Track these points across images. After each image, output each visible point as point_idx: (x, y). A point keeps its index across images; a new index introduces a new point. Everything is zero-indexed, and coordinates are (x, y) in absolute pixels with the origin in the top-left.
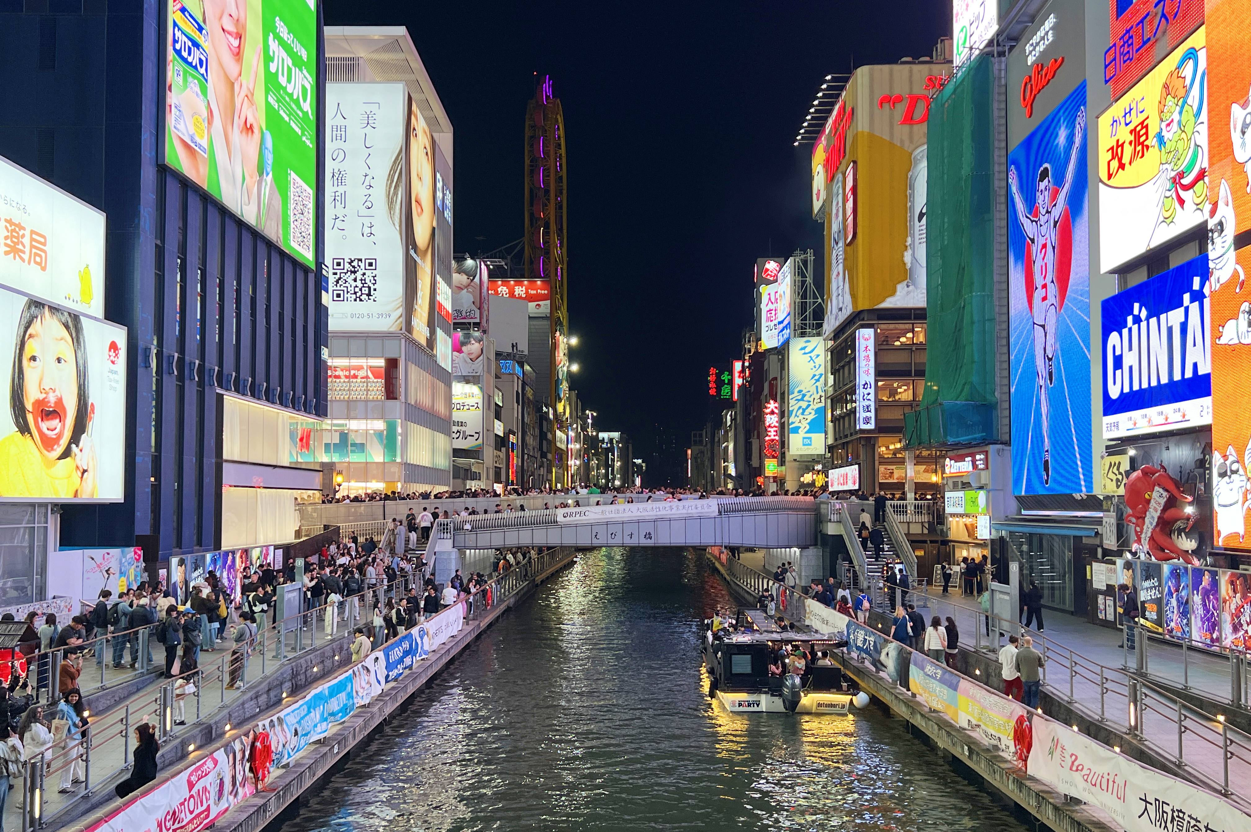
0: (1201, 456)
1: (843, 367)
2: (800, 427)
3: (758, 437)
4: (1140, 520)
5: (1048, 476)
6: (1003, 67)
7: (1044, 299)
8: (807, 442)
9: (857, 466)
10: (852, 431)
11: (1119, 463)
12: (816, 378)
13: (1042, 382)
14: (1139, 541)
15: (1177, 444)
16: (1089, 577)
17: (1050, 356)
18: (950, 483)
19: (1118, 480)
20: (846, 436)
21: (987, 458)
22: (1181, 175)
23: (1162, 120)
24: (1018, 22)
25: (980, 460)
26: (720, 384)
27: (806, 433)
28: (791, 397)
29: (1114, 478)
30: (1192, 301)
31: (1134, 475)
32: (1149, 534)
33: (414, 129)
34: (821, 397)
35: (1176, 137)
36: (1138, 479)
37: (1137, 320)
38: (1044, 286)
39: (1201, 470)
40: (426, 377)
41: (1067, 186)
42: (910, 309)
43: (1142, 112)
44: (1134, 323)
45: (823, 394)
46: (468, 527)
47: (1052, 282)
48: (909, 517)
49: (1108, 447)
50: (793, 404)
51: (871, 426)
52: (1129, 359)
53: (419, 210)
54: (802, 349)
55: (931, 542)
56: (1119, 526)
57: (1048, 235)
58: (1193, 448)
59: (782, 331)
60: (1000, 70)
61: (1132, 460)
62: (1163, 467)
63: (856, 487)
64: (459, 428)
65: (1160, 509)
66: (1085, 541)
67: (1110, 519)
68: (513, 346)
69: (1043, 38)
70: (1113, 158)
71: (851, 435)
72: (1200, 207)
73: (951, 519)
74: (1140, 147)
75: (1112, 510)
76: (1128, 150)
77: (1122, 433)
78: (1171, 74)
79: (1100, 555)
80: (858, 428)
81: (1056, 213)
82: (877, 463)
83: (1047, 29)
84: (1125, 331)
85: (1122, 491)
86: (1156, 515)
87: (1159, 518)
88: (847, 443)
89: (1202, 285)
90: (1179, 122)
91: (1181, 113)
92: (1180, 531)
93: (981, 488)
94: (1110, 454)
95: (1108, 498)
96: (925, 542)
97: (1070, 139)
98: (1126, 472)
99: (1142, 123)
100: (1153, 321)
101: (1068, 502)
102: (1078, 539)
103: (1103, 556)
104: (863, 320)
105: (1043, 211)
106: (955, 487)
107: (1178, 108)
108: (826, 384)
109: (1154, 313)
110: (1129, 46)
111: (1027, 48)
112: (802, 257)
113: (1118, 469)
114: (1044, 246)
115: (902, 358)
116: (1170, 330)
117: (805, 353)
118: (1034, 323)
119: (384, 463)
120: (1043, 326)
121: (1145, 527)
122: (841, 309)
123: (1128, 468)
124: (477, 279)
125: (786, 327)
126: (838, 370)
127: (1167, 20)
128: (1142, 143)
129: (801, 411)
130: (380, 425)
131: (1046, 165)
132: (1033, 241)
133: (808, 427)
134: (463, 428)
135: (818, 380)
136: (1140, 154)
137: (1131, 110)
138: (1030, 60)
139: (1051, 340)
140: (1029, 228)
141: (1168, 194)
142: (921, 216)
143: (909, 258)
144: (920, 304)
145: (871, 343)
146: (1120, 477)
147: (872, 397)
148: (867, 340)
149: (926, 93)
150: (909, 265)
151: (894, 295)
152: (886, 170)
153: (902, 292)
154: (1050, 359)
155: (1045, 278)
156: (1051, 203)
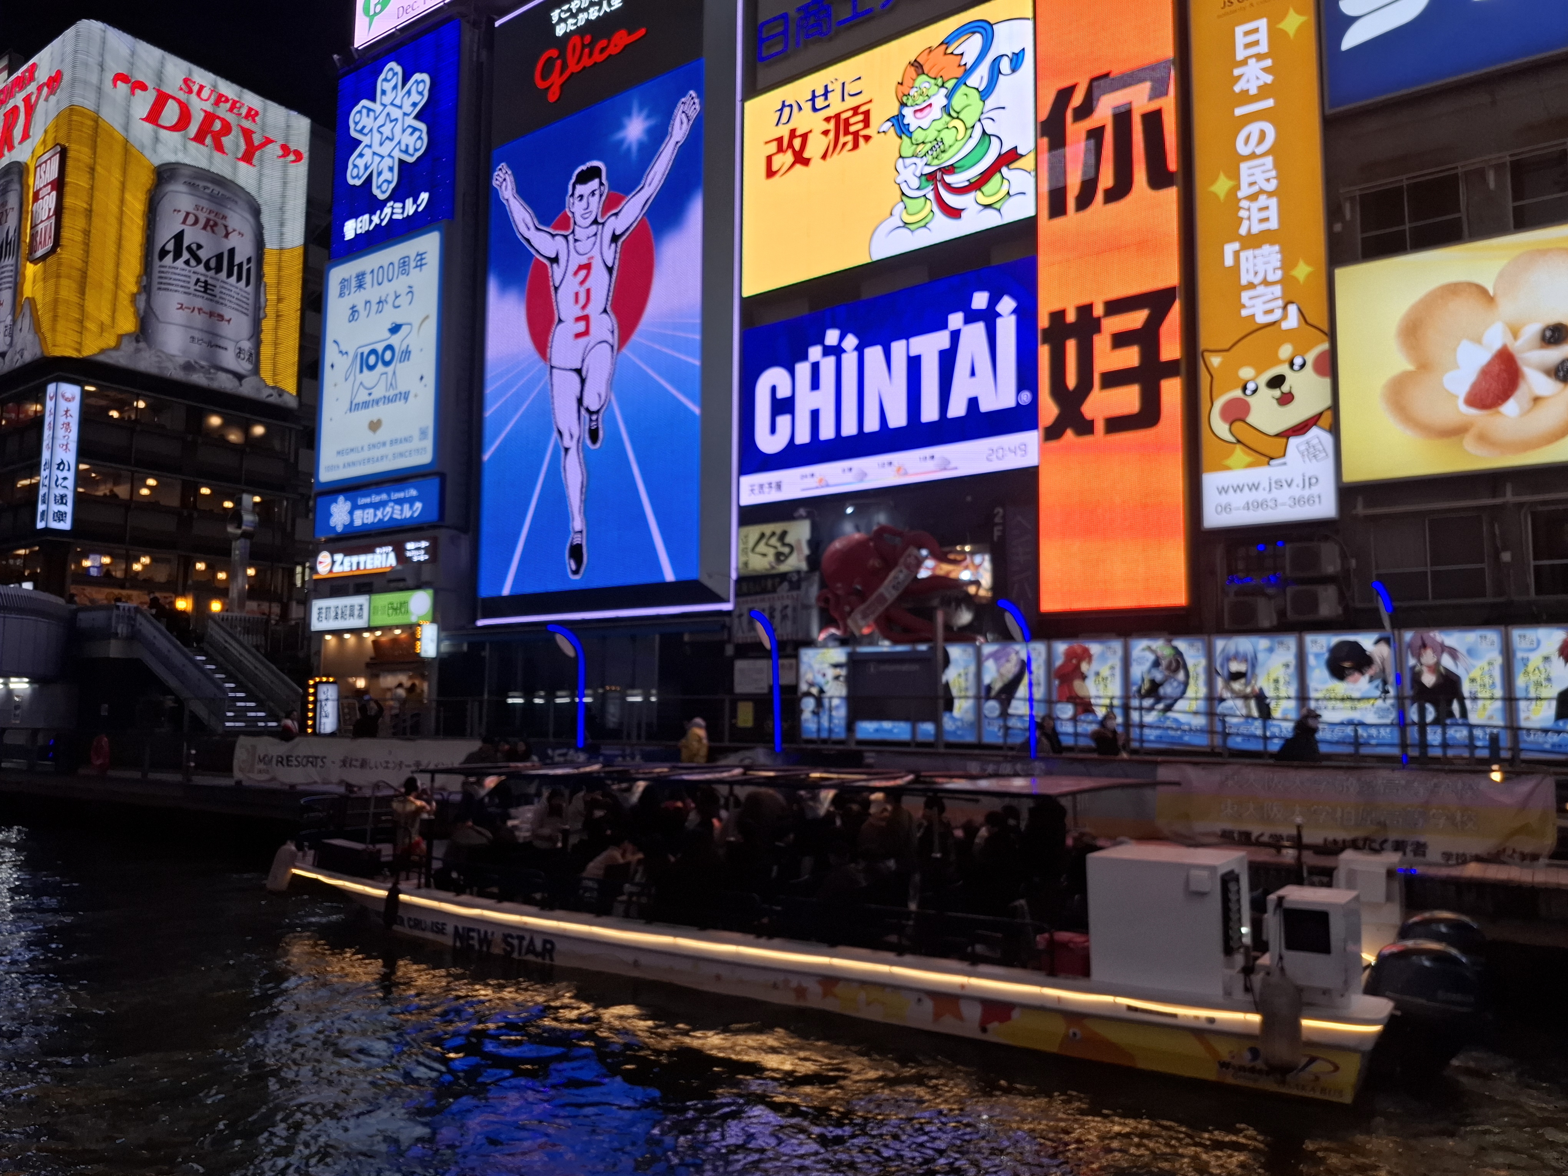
5: (579, 563)
7: (578, 336)
11: (787, 531)
17: (593, 408)
18: (328, 586)
19: (783, 553)
21: (434, 546)
22: (951, 169)
23: (903, 105)
25: (416, 547)
29: (771, 552)
35: (939, 125)
38: (582, 318)
41: (648, 191)
42: (137, 372)
43: (854, 95)
47: (605, 311)
51: (66, 525)
57: (596, 252)
69: (596, 4)
70: (779, 151)
73: (328, 637)
74: (850, 138)
76: (819, 142)
77: (793, 494)
78: (930, 50)
80: (40, 525)
81: (620, 223)
89: (994, 301)
90: (946, 109)
91: (949, 96)
93: (419, 587)
97: (659, 131)
98: (804, 541)
99: (855, 110)
105: (585, 223)
106: (342, 592)
107: (944, 91)
109: (877, 340)
111: (554, 13)
113: (783, 538)
114: (587, 267)
115: (116, 438)
118: (552, 367)
120: (577, 371)
123: (810, 537)
128: (856, 134)
131: (596, 164)
132: (554, 260)
136: (850, 146)
138: (562, 29)
139: (596, 388)
140: (545, 244)
141: (916, 194)
142: (163, 253)
143: (142, 305)
144: (153, 370)
145: (74, 407)
146: (786, 550)
147: (70, 483)
148: (68, 400)
149: (182, 96)
150: (142, 312)
151: (117, 348)
152: (117, 174)
153: (128, 347)
154: (591, 413)
155: (584, 307)
156: (603, 214)
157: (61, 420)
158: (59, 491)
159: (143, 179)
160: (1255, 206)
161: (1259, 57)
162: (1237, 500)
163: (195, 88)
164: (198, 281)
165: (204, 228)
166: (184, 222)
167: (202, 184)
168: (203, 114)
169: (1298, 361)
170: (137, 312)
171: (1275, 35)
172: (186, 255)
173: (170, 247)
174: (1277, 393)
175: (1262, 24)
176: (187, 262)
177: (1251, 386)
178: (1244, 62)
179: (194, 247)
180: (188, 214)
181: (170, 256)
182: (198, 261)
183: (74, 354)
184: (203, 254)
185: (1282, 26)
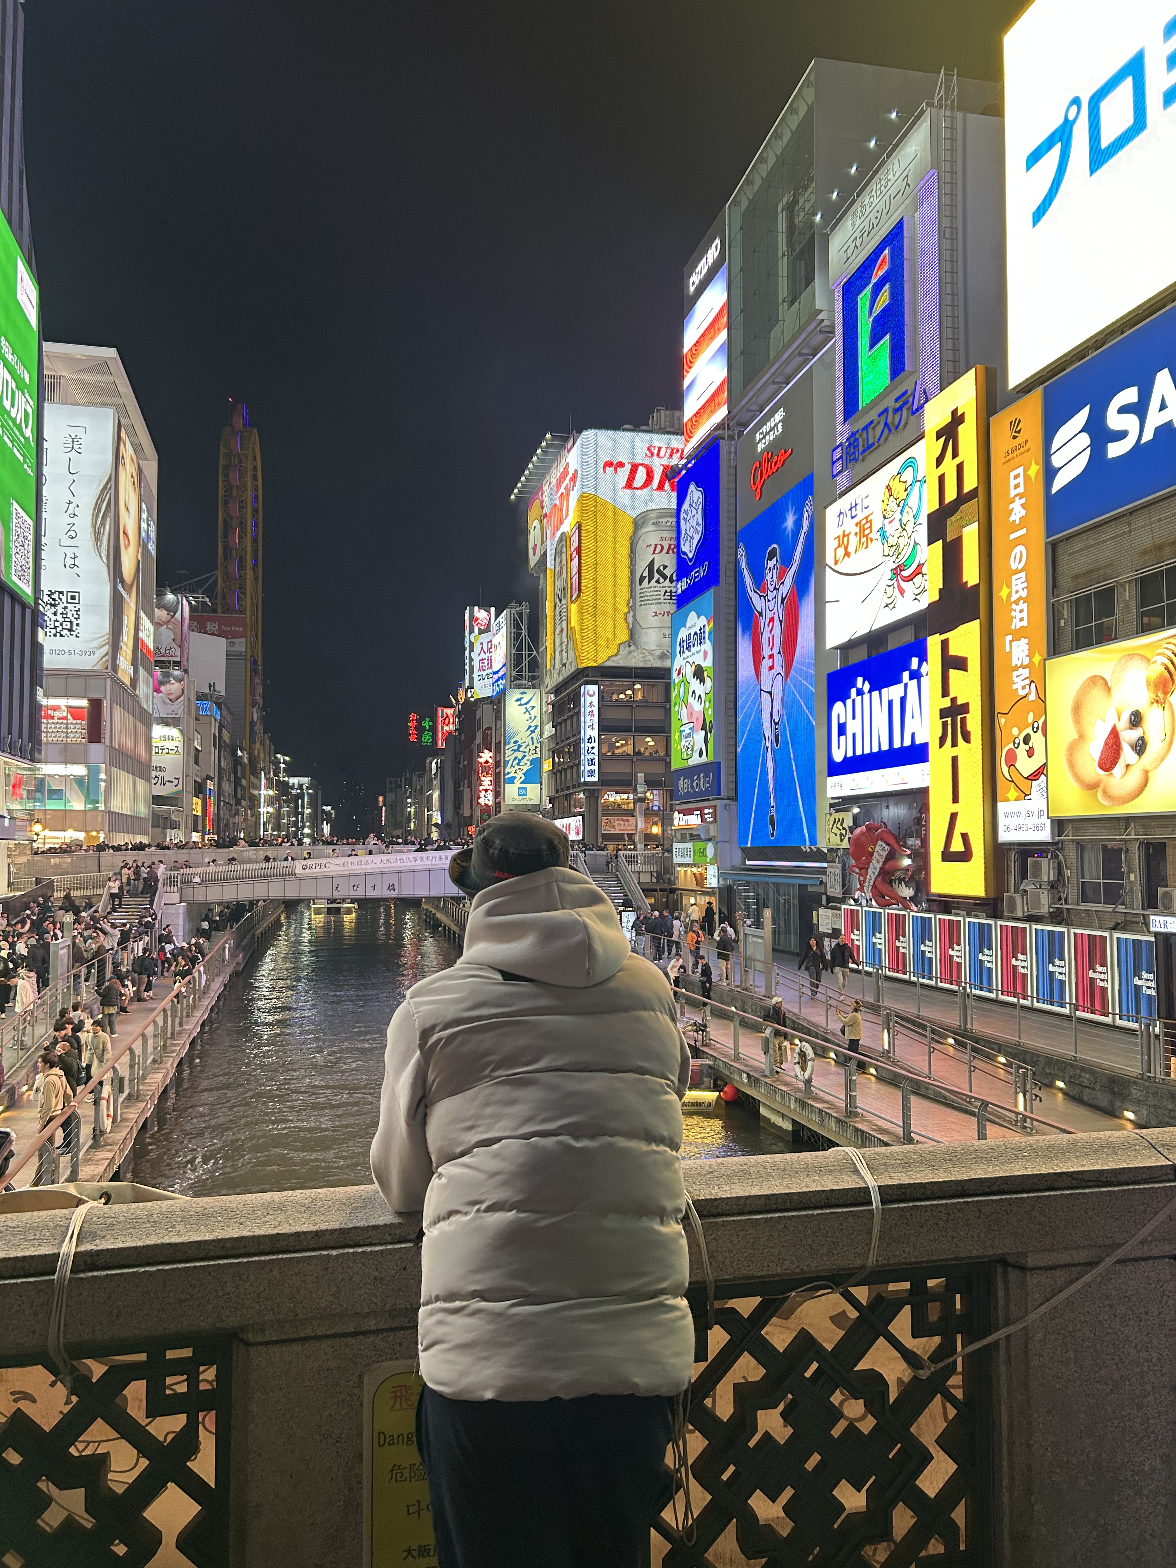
0: (919, 815)
1: (565, 720)
2: (515, 778)
3: (470, 786)
4: (864, 871)
5: (773, 830)
6: (733, 450)
7: (771, 668)
8: (522, 792)
9: (580, 818)
10: (575, 783)
11: (843, 819)
12: (532, 729)
13: (768, 744)
14: (862, 889)
15: (896, 804)
16: (815, 922)
17: (777, 721)
18: (678, 835)
19: (841, 834)
20: (568, 788)
21: (715, 811)
22: (902, 567)
23: (885, 517)
24: (748, 410)
25: (709, 813)
26: (420, 730)
27: (522, 783)
28: (507, 747)
29: (838, 832)
30: (911, 679)
31: (858, 831)
32: (872, 883)
33: (123, 457)
34: (536, 747)
35: (897, 534)
36: (862, 833)
37: (860, 693)
38: (771, 656)
39: (918, 827)
40: (130, 719)
41: (794, 568)
42: (631, 668)
43: (866, 508)
44: (858, 695)
45: (538, 745)
46: (197, 879)
47: (779, 653)
48: (640, 867)
49: (832, 805)
50: (509, 755)
51: (595, 779)
52: (853, 727)
53: (127, 542)
54: (518, 700)
55: (661, 890)
56: (844, 877)
57: (775, 610)
58: (910, 808)
59: (497, 681)
60: (730, 453)
61: (855, 817)
62: (885, 824)
63: (580, 837)
64: (158, 773)
65: (882, 861)
66: (809, 889)
67: (835, 870)
68: (210, 686)
69: (772, 429)
70: (839, 546)
71: (574, 787)
72: (918, 597)
73: (679, 869)
74: (865, 539)
75: (837, 860)
76: (854, 541)
77: (846, 792)
78: (894, 478)
79: (824, 902)
80: (582, 780)
81: (784, 590)
82: (600, 814)
83: (777, 421)
84: (849, 702)
85: (845, 844)
86: (879, 866)
87: (881, 868)
88: (570, 794)
89: (920, 665)
90: (900, 521)
91: (901, 513)
92: (900, 881)
93: (709, 840)
94: (837, 811)
95: (831, 850)
96: (655, 890)
97: (798, 524)
98: (850, 828)
99: (867, 518)
100: (875, 694)
101: (797, 854)
102: (802, 887)
103: (828, 902)
104: (587, 676)
105: (771, 588)
106: (683, 839)
107: (899, 509)
108: (541, 735)
109: (877, 686)
110: (855, 447)
111: (757, 435)
112: (518, 609)
113: (842, 825)
114: (772, 620)
115: (623, 715)
116: (890, 703)
117: (521, 705)
118: (761, 690)
119: (85, 811)
120: (770, 693)
121: (868, 877)
122: (564, 665)
123: (851, 824)
124: (178, 615)
125: (502, 678)
126: (560, 723)
127: (890, 431)
128: (867, 536)
129: (517, 761)
130: (80, 770)
131: (775, 546)
132: (761, 614)
133: (523, 778)
134: (162, 774)
135: (533, 732)
136: (864, 545)
137: (856, 505)
138: (760, 447)
139: (777, 706)
140: (757, 602)
141: (890, 583)
142: (642, 579)
143: (630, 620)
144: (641, 665)
145: (595, 700)
146: (844, 832)
147: (596, 751)
148: (591, 696)
149: (647, 461)
150: (631, 626)
151: (616, 655)
152: (610, 533)
153: (624, 651)
154: (776, 724)
155: (772, 649)
156: (779, 581)
157: (588, 709)
158: (590, 756)
159: (629, 529)
160: (1018, 608)
161: (1020, 495)
162: (1013, 822)
163: (655, 452)
164: (666, 592)
165: (668, 552)
166: (654, 553)
167: (664, 520)
168: (662, 468)
169: (1036, 725)
170: (628, 626)
171: (1027, 478)
172: (657, 576)
173: (646, 574)
174: (1027, 747)
175: (1020, 470)
176: (658, 581)
177: (1017, 741)
178: (1013, 501)
179: (662, 568)
180: (656, 545)
181: (647, 579)
182: (665, 578)
183: (594, 664)
184: (668, 572)
185: (1029, 473)
